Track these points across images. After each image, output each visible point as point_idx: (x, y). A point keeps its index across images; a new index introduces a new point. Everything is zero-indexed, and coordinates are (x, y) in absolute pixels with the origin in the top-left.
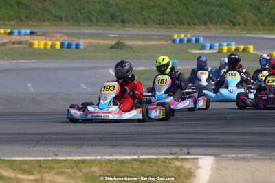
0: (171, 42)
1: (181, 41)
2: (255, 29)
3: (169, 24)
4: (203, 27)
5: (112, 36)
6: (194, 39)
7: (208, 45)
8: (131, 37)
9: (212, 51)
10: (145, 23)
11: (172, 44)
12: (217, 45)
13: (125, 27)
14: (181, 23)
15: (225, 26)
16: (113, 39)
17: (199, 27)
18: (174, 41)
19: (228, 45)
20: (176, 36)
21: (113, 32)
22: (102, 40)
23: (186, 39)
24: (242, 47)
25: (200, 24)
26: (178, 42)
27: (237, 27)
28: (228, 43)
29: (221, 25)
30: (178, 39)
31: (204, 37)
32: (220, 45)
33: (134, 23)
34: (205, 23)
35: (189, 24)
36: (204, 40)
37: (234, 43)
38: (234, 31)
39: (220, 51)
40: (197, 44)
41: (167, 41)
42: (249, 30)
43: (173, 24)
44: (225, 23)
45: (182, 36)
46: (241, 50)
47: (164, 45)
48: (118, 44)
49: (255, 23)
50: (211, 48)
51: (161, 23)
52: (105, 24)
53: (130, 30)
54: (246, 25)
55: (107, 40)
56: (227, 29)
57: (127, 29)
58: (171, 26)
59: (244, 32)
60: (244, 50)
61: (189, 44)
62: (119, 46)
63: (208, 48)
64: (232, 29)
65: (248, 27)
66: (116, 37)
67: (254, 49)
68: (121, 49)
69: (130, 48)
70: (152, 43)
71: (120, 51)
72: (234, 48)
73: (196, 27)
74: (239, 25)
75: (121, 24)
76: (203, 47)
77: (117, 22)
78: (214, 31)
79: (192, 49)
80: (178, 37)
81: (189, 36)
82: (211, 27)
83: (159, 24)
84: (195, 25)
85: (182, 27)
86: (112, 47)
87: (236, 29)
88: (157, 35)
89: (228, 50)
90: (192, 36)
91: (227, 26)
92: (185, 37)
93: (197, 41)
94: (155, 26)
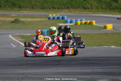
0: (47, 19)
1: (54, 18)
2: (97, 11)
3: (47, 8)
4: (67, 10)
5: (13, 15)
6: (61, 17)
7: (69, 20)
8: (24, 16)
9: (71, 24)
10: (33, 8)
11: (48, 20)
12: (74, 20)
13: (21, 10)
14: (54, 8)
15: (80, 10)
16: (13, 17)
17: (65, 10)
18: (49, 18)
19: (80, 20)
20: (50, 15)
21: (13, 13)
22: (8, 18)
23: (56, 17)
24: (89, 22)
25: (65, 8)
26: (51, 19)
27: (87, 10)
28: (81, 19)
29: (78, 9)
30: (52, 17)
31: (67, 16)
32: (76, 21)
33: (26, 8)
34: (68, 8)
35: (59, 8)
36: (67, 18)
37: (84, 19)
38: (85, 12)
39: (76, 24)
40: (63, 20)
41: (45, 18)
42: (94, 12)
43: (49, 8)
44: (79, 7)
45: (54, 15)
46: (88, 23)
47: (43, 20)
48: (16, 20)
49: (97, 8)
50: (71, 22)
51: (42, 8)
52: (9, 8)
53: (24, 12)
54: (92, 9)
55: (10, 18)
56: (81, 11)
57: (22, 11)
58: (48, 10)
59: (91, 13)
60: (90, 23)
61: (58, 20)
62: (16, 21)
63: (69, 22)
64: (84, 11)
65: (93, 10)
66: (15, 16)
67: (96, 23)
68: (18, 23)
69: (23, 23)
70: (37, 19)
71: (17, 24)
72: (84, 22)
73: (63, 10)
74: (88, 9)
75: (19, 9)
76: (66, 22)
77: (16, 7)
78: (73, 13)
79: (60, 23)
80: (52, 16)
81: (58, 15)
82: (72, 10)
83: (41, 8)
84: (62, 9)
85: (55, 10)
86: (12, 22)
87: (86, 11)
88: (40, 15)
89: (81, 24)
90: (60, 15)
91: (81, 10)
92: (56, 16)
93: (63, 18)
94: (39, 10)
